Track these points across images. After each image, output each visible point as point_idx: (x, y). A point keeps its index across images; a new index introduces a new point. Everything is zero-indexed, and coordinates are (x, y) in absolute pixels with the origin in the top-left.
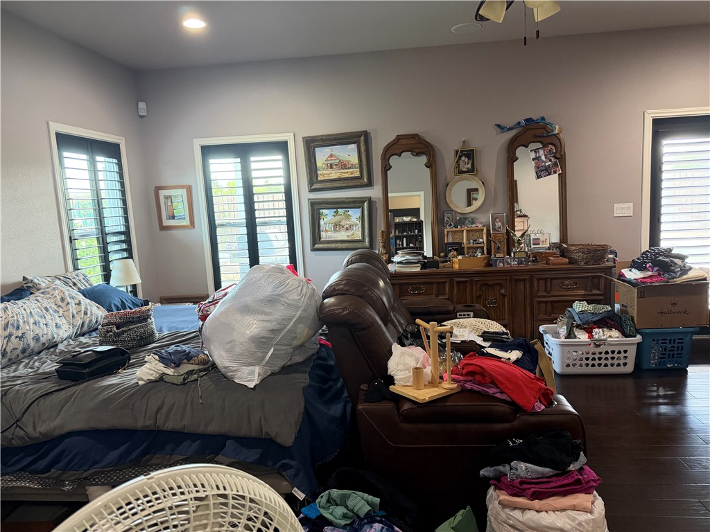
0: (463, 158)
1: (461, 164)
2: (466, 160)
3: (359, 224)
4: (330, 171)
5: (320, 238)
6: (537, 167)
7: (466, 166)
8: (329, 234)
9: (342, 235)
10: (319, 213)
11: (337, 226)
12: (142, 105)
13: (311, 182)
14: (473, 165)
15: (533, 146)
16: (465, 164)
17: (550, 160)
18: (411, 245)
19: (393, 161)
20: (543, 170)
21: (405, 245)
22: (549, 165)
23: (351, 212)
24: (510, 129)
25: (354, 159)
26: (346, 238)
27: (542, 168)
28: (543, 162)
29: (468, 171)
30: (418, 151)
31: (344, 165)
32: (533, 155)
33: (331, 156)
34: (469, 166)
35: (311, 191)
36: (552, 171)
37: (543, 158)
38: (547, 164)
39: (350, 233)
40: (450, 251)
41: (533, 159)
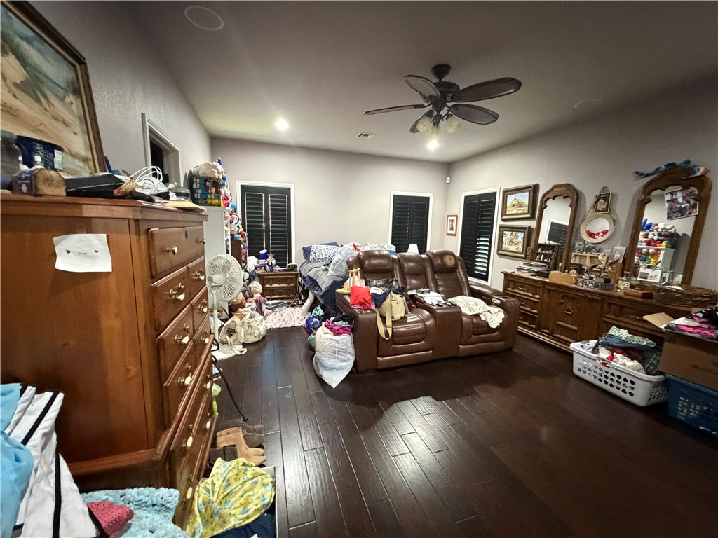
0: (600, 201)
1: (599, 204)
2: (603, 202)
3: (522, 241)
4: (513, 208)
5: (502, 248)
6: (670, 208)
7: (602, 207)
8: (507, 246)
9: (513, 248)
10: (503, 233)
11: (511, 242)
12: (448, 178)
13: (502, 215)
14: (607, 206)
15: (671, 189)
16: (601, 206)
17: (688, 202)
18: (546, 260)
19: (549, 203)
20: (676, 212)
21: (541, 260)
22: (686, 207)
23: (519, 234)
24: (648, 175)
25: (526, 202)
26: (514, 250)
27: (675, 210)
28: (679, 203)
29: (604, 211)
30: (565, 195)
31: (520, 205)
32: (668, 197)
33: (515, 199)
34: (604, 206)
35: (503, 220)
36: (688, 212)
37: (680, 200)
38: (683, 206)
39: (516, 247)
40: (571, 269)
41: (668, 201)
